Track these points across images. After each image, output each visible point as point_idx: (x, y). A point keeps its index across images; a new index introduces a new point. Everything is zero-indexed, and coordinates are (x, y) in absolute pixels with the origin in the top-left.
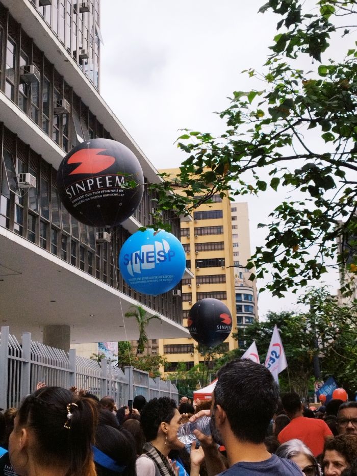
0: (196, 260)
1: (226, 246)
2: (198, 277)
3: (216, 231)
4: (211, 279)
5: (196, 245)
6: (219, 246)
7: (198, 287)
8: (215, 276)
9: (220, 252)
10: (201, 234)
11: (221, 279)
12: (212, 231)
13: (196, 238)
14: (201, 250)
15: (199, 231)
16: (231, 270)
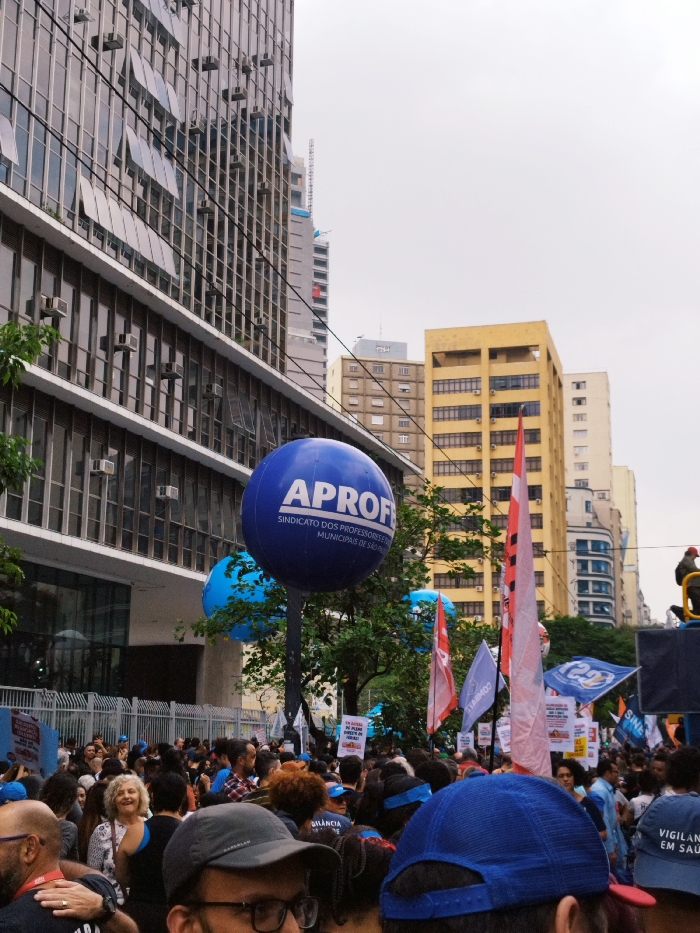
1: (545, 463)
2: (495, 517)
3: (528, 438)
5: (493, 462)
6: (534, 464)
9: (535, 475)
10: (502, 444)
11: (535, 521)
14: (502, 471)
15: (499, 438)
16: (554, 505)
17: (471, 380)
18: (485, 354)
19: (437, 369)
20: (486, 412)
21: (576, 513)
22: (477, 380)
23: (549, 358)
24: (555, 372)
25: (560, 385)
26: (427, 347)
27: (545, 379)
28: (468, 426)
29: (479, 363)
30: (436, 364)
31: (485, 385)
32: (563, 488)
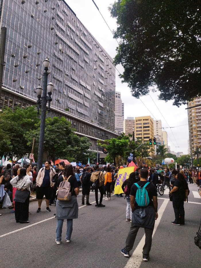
9: (149, 135)
12: (147, 130)
13: (144, 132)
14: (145, 135)
19: (137, 122)
24: (152, 122)
26: (135, 119)
28: (140, 129)
29: (142, 121)
31: (143, 124)
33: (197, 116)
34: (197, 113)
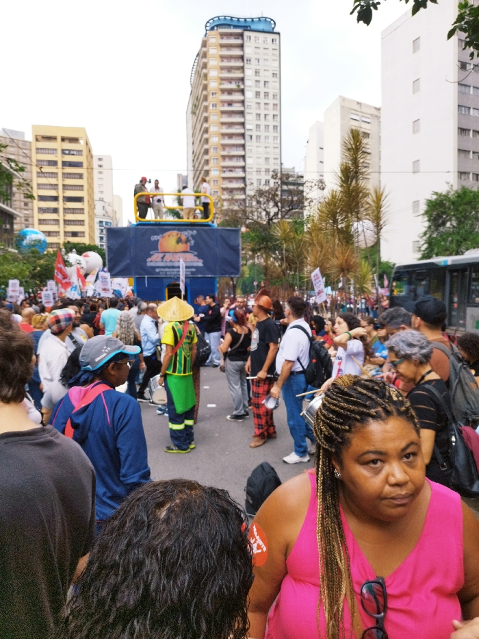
0: (64, 197)
1: (86, 188)
2: (64, 209)
3: (78, 177)
4: (73, 211)
5: (64, 185)
6: (80, 187)
7: (64, 216)
8: (78, 209)
9: (81, 192)
10: (67, 178)
11: (81, 211)
12: (76, 176)
13: (63, 180)
14: (67, 190)
15: (66, 175)
16: (90, 206)
17: (54, 149)
18: (59, 139)
19: (38, 143)
20: (60, 164)
21: (99, 210)
22: (56, 150)
23: (87, 144)
24: (90, 151)
25: (92, 157)
26: (33, 132)
27: (85, 152)
28: (53, 169)
29: (57, 142)
30: (37, 140)
31: (59, 152)
32: (93, 199)
33: (224, 146)
34: (223, 135)
